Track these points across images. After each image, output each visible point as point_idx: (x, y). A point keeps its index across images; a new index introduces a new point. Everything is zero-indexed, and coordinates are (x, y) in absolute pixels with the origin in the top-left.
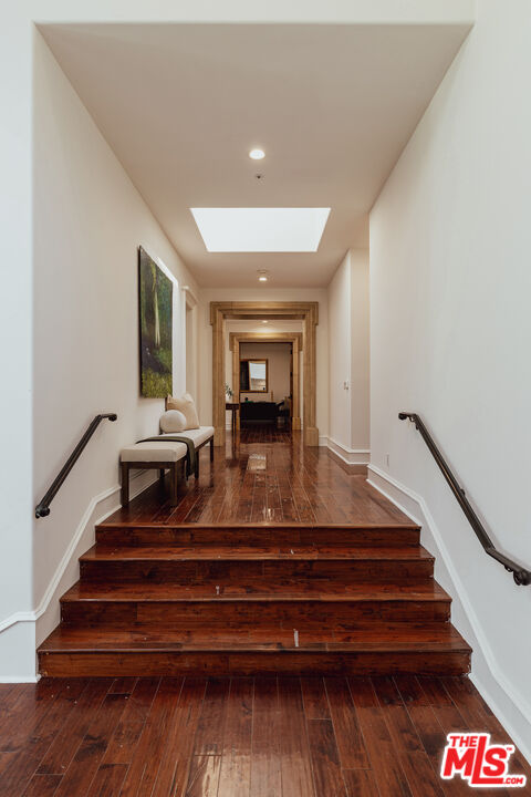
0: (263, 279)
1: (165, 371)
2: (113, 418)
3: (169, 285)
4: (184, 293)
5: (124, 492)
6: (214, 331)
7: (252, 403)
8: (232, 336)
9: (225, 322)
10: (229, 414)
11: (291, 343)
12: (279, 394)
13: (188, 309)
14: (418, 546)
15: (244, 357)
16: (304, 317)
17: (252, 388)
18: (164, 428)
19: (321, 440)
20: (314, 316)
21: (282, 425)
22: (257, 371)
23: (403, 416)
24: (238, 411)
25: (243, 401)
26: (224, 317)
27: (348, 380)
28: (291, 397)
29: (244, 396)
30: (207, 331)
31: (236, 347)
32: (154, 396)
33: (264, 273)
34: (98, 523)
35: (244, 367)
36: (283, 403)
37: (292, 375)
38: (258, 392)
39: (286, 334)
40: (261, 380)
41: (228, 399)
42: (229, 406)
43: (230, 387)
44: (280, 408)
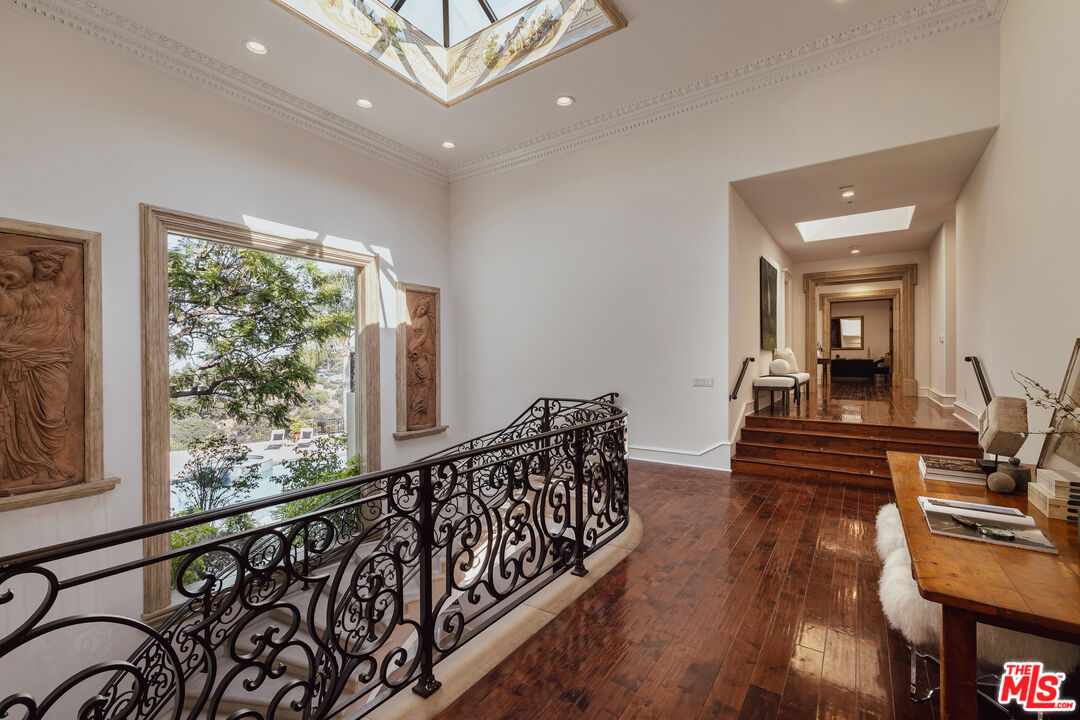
0: (855, 252)
1: (773, 333)
2: (753, 360)
3: (774, 271)
4: (784, 274)
5: (756, 404)
6: (807, 298)
7: (844, 361)
8: (822, 297)
9: (817, 288)
10: (820, 367)
11: (891, 300)
12: (877, 350)
13: (786, 283)
14: (977, 443)
15: (836, 315)
16: (901, 278)
17: (844, 345)
18: (773, 371)
19: (919, 391)
20: (912, 278)
21: (881, 382)
22: (851, 328)
23: (968, 359)
24: (828, 366)
25: (834, 358)
26: (817, 285)
27: (943, 335)
28: (891, 353)
29: (834, 354)
30: (800, 299)
31: (827, 306)
32: (767, 350)
33: (857, 248)
34: (747, 414)
35: (836, 325)
36: (882, 361)
37: (891, 331)
38: (852, 349)
39: (885, 291)
40: (855, 337)
41: (819, 355)
42: (820, 361)
43: (821, 343)
44: (879, 365)
